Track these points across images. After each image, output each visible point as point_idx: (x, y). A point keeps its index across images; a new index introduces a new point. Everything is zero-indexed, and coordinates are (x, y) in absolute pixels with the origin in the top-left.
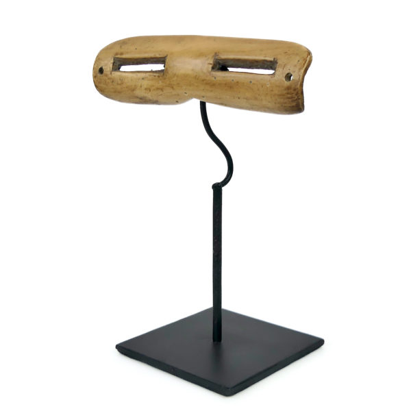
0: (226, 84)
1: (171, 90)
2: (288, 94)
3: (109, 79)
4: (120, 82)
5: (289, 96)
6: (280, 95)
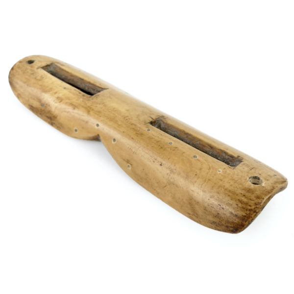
0: (158, 142)
1: (85, 114)
2: (244, 196)
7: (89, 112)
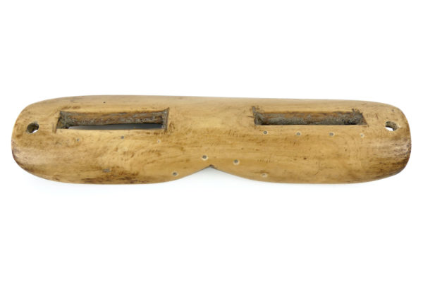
0: (286, 139)
3: (49, 139)
4: (72, 143)
6: (383, 148)
7: (182, 149)
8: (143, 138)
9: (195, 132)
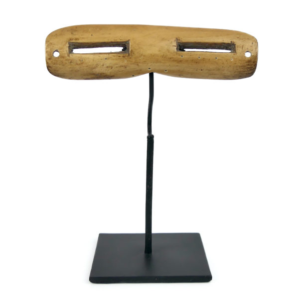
0: (192, 60)
2: (248, 65)
3: (66, 60)
4: (79, 62)
5: (249, 66)
6: (242, 66)
7: (138, 65)
8: (116, 59)
9: (144, 56)
